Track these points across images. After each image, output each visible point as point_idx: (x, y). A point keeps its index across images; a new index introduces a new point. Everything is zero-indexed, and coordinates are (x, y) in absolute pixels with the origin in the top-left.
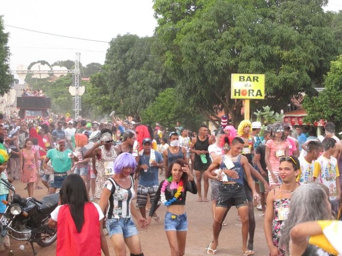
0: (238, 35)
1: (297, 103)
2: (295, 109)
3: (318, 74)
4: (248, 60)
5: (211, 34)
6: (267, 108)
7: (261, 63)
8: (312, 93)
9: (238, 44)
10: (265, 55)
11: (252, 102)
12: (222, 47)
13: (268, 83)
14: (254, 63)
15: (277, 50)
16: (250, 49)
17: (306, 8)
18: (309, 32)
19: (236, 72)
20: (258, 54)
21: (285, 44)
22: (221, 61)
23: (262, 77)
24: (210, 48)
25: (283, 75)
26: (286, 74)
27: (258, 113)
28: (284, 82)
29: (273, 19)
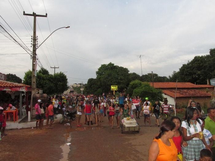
0: (112, 78)
1: (124, 91)
2: (124, 92)
3: (128, 85)
4: (114, 83)
5: (107, 78)
6: (118, 92)
7: (117, 83)
8: (127, 89)
9: (112, 80)
10: (117, 82)
11: (115, 91)
12: (109, 80)
13: (118, 87)
14: (115, 83)
15: (120, 81)
16: (115, 81)
17: (125, 73)
18: (126, 77)
19: (112, 85)
20: (116, 81)
21: (121, 79)
22: (109, 83)
23: (117, 86)
24: (107, 81)
25: (121, 86)
26: (122, 85)
27: (116, 93)
28: (121, 87)
29: (119, 75)
